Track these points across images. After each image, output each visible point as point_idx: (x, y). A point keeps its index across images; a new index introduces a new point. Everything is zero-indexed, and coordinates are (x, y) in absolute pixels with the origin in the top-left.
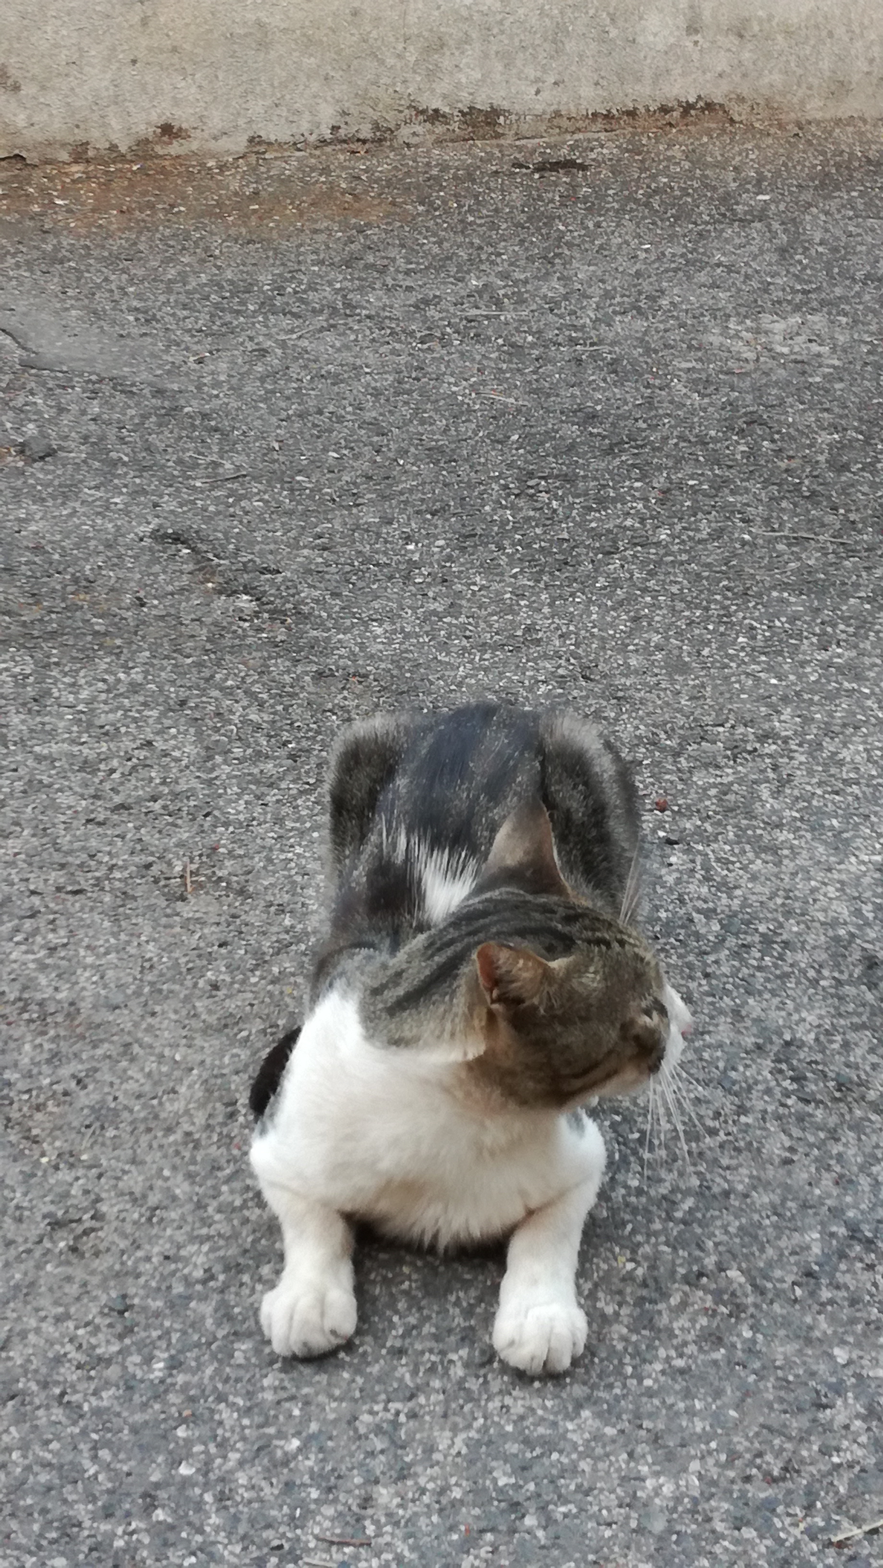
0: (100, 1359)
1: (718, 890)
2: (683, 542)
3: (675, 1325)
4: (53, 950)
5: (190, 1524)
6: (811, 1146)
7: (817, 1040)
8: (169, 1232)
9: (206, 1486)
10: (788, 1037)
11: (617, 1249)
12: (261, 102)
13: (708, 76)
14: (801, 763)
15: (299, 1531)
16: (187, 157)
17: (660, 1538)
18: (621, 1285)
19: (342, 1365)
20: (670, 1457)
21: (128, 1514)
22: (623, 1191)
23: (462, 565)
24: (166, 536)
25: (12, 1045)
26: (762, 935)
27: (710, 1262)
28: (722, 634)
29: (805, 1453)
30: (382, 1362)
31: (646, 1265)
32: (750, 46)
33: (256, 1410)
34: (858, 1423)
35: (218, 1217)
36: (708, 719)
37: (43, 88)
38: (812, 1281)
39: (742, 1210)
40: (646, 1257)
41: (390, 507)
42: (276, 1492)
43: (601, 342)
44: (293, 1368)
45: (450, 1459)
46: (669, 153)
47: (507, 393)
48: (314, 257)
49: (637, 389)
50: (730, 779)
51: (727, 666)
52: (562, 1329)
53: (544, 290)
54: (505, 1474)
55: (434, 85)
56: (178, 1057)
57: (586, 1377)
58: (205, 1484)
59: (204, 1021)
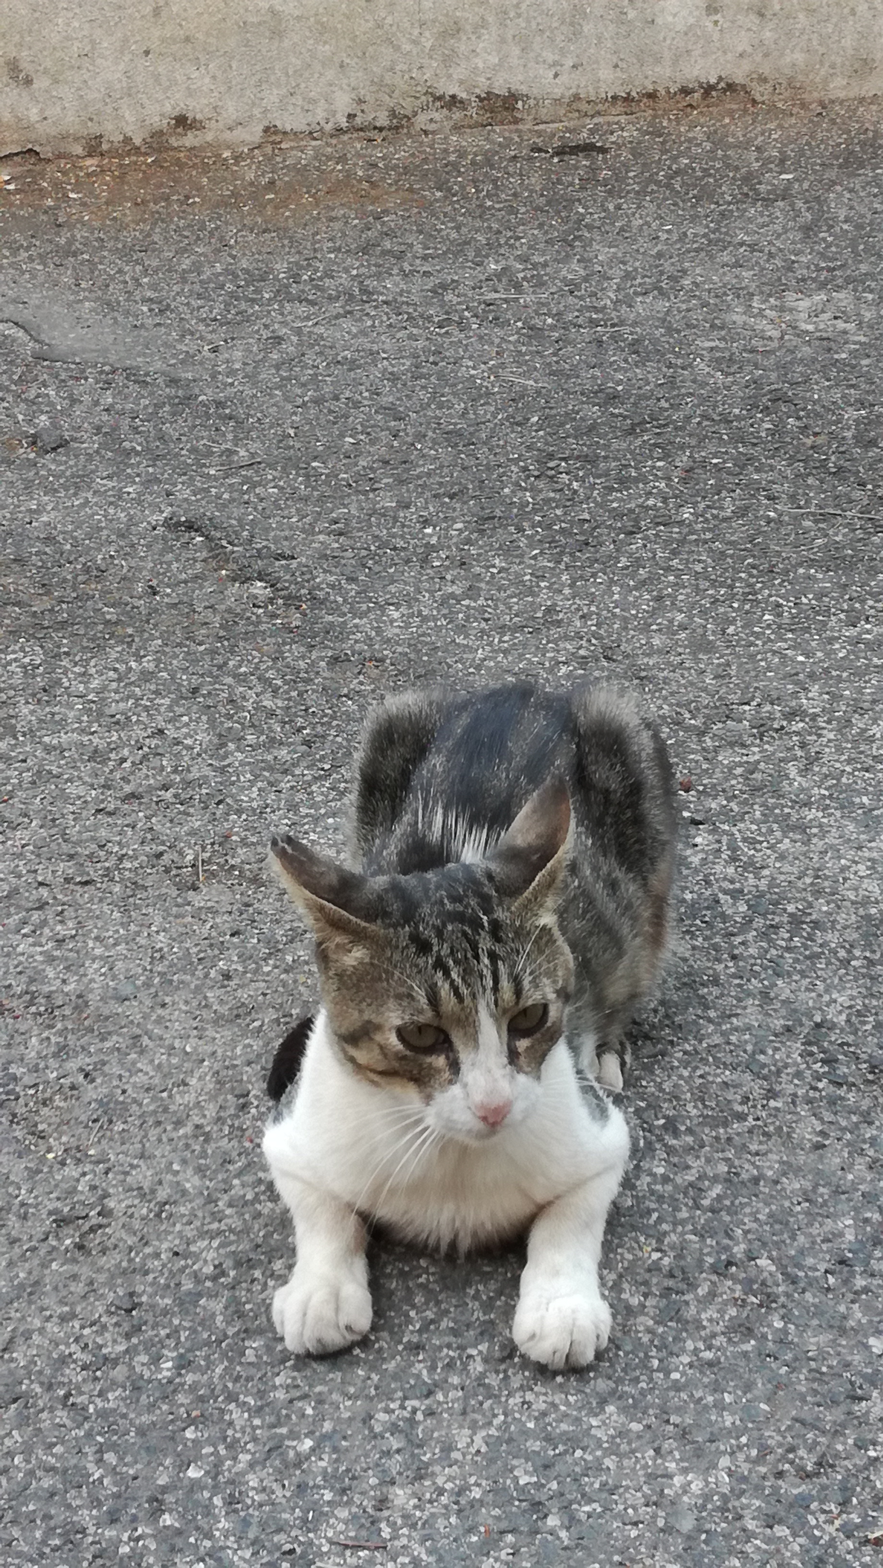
0: (106, 1359)
1: (745, 870)
2: (706, 521)
3: (703, 1316)
4: (60, 942)
5: (198, 1528)
6: (844, 1129)
7: (848, 1021)
8: (178, 1227)
9: (216, 1489)
10: (818, 1019)
11: (642, 1239)
12: (275, 92)
13: (729, 56)
14: (829, 741)
15: (311, 1535)
16: (202, 148)
17: (689, 1538)
18: (647, 1276)
19: (357, 1362)
20: (699, 1453)
21: (134, 1519)
22: (648, 1179)
23: (481, 547)
24: (179, 524)
25: (18, 1039)
26: (791, 915)
27: (739, 1250)
28: (747, 613)
29: (840, 1447)
30: (398, 1358)
31: (672, 1254)
32: (771, 25)
33: (267, 1409)
35: (228, 1211)
36: (734, 698)
37: (57, 82)
38: (846, 1269)
39: (772, 1196)
40: (673, 1247)
41: (408, 491)
42: (288, 1494)
43: (622, 323)
44: (305, 1364)
45: (469, 1457)
46: (690, 135)
47: (526, 375)
48: (330, 244)
49: (659, 369)
50: (757, 757)
51: (752, 644)
52: (585, 1321)
53: (564, 272)
54: (526, 1472)
55: (451, 71)
56: (188, 1049)
57: (610, 1371)
58: (214, 1487)
59: (215, 1012)
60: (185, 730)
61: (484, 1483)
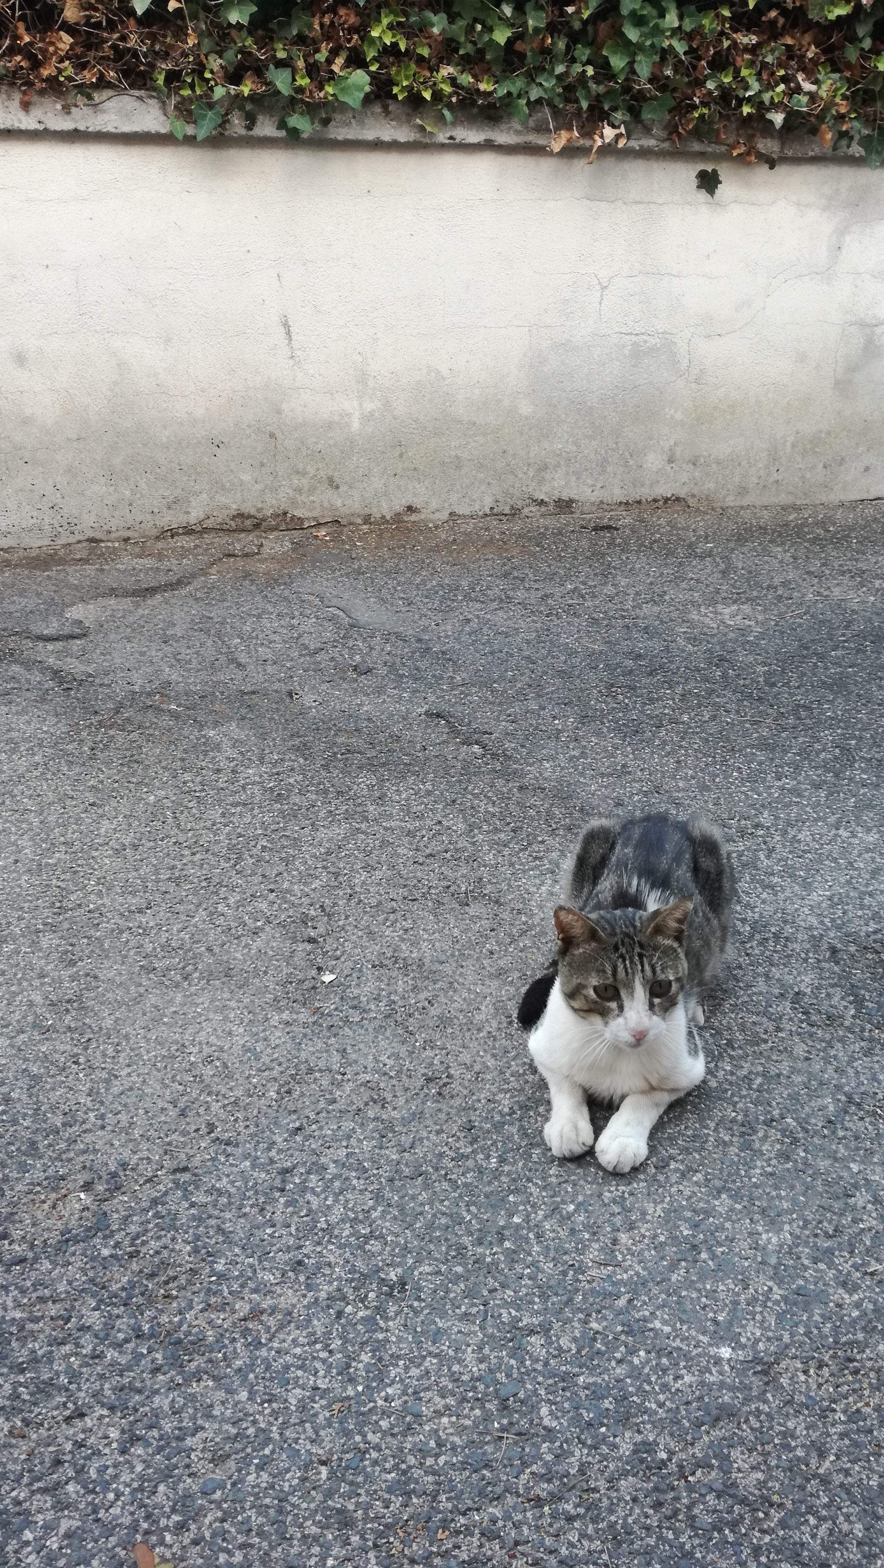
0: (463, 1156)
2: (696, 722)
3: (763, 1148)
4: (406, 930)
5: (523, 1250)
6: (819, 1050)
7: (812, 992)
8: (488, 1086)
9: (530, 1229)
10: (796, 990)
11: (725, 1105)
12: (456, 495)
13: (678, 485)
14: (778, 841)
15: (581, 1257)
16: (419, 522)
17: (775, 1268)
18: (731, 1125)
20: (772, 1222)
21: (491, 1243)
22: (723, 1072)
23: (584, 732)
24: (433, 714)
25: (393, 981)
26: (773, 933)
27: (776, 1113)
28: (724, 771)
29: (844, 1222)
31: (742, 1114)
32: (699, 469)
33: (548, 1187)
34: (870, 1206)
35: (512, 1079)
36: (725, 816)
38: (832, 1126)
39: (788, 1085)
40: (741, 1110)
41: (543, 700)
42: (566, 1234)
43: (638, 618)
45: (655, 1219)
46: (659, 522)
47: (593, 643)
48: (488, 573)
49: (660, 642)
51: (729, 788)
53: (605, 590)
54: (686, 1229)
55: (541, 488)
56: (478, 990)
59: (488, 971)
60: (451, 822)
61: (665, 1233)
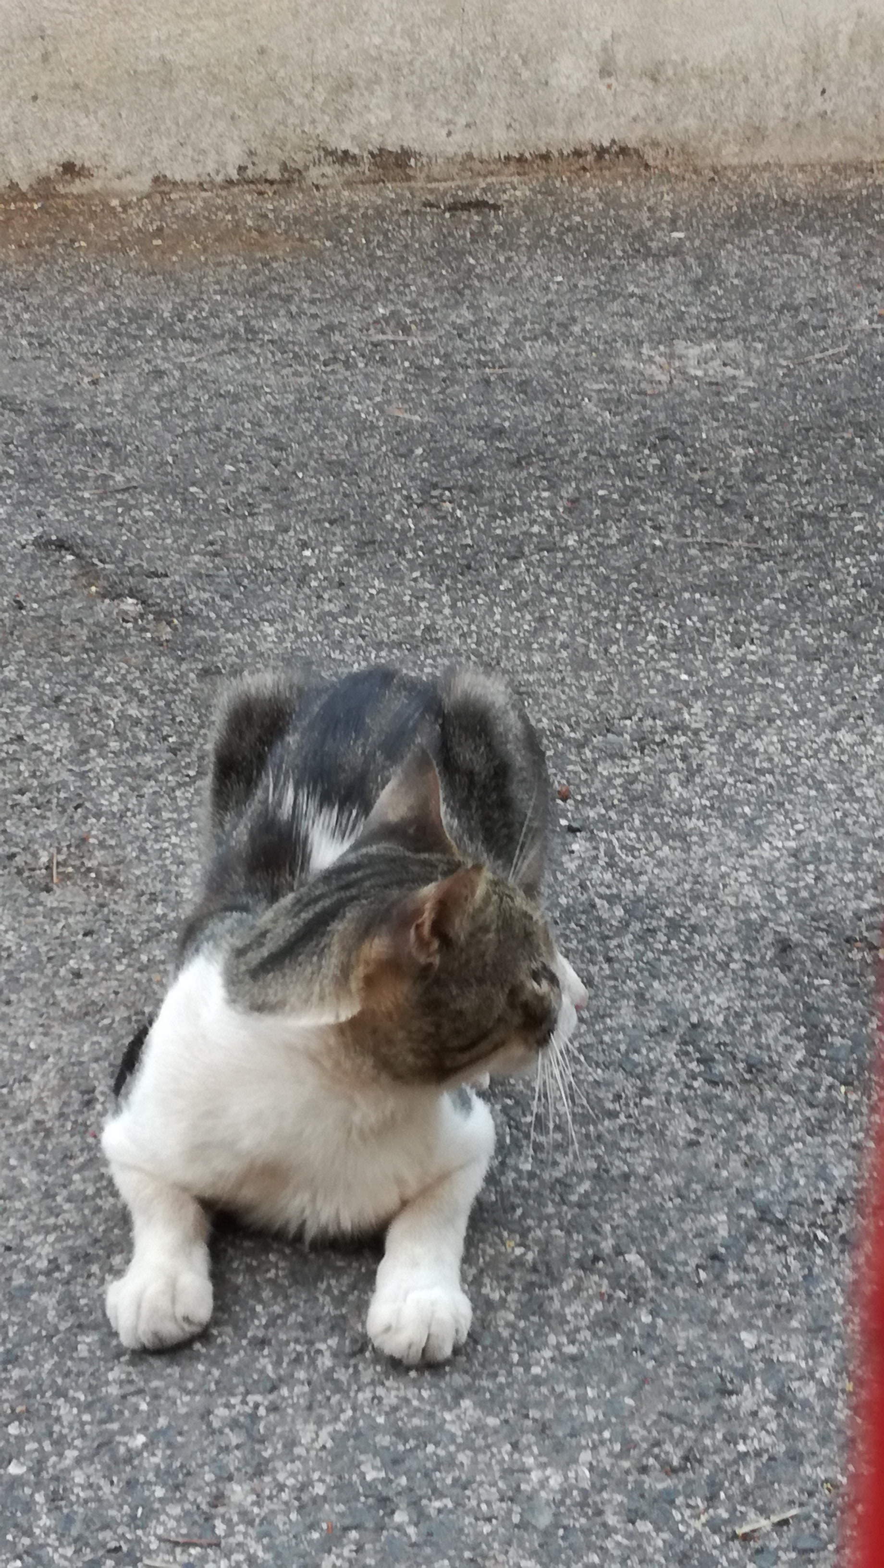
1: (622, 875)
2: (592, 548)
3: (567, 1311)
5: (16, 1526)
6: (719, 1128)
7: (726, 1021)
8: (12, 1222)
9: (38, 1486)
10: (694, 1019)
11: (505, 1234)
12: (165, 141)
13: (622, 120)
14: (712, 754)
15: (139, 1532)
16: (89, 196)
17: (545, 1533)
18: (509, 1271)
19: (198, 1357)
20: (558, 1448)
22: (513, 1175)
23: (360, 569)
24: (50, 542)
26: (669, 920)
27: (607, 1246)
28: (630, 633)
29: (708, 1442)
30: (242, 1353)
31: (536, 1249)
32: (664, 90)
33: (98, 1405)
34: (766, 1410)
35: (66, 1206)
36: (615, 713)
38: (717, 1264)
39: (643, 1192)
40: (537, 1242)
41: (287, 516)
42: (116, 1490)
43: (510, 365)
44: (141, 1359)
45: (313, 1453)
46: (583, 195)
47: (413, 411)
48: (217, 287)
49: (547, 408)
50: (637, 769)
51: (636, 663)
52: (444, 1314)
53: (453, 317)
54: (374, 1468)
55: (343, 126)
56: (32, 1046)
57: (467, 1366)
58: (36, 1484)
59: (63, 1009)
60: (45, 737)
61: (328, 1479)
